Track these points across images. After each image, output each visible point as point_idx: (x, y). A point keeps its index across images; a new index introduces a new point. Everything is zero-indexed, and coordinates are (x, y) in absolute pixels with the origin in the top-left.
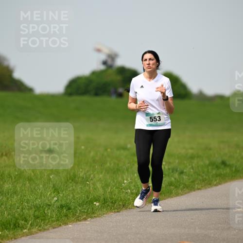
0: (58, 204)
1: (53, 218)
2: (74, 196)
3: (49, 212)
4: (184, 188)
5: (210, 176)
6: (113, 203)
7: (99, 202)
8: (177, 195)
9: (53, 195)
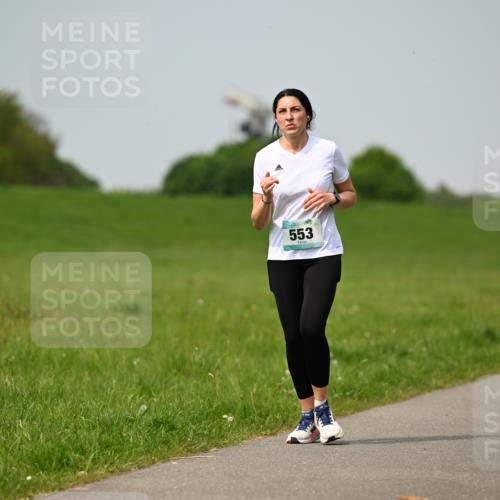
0: (150, 418)
1: (138, 446)
2: (181, 403)
3: (130, 435)
4: (409, 385)
5: (463, 361)
6: (263, 416)
7: (234, 414)
8: (395, 399)
9: (138, 400)
